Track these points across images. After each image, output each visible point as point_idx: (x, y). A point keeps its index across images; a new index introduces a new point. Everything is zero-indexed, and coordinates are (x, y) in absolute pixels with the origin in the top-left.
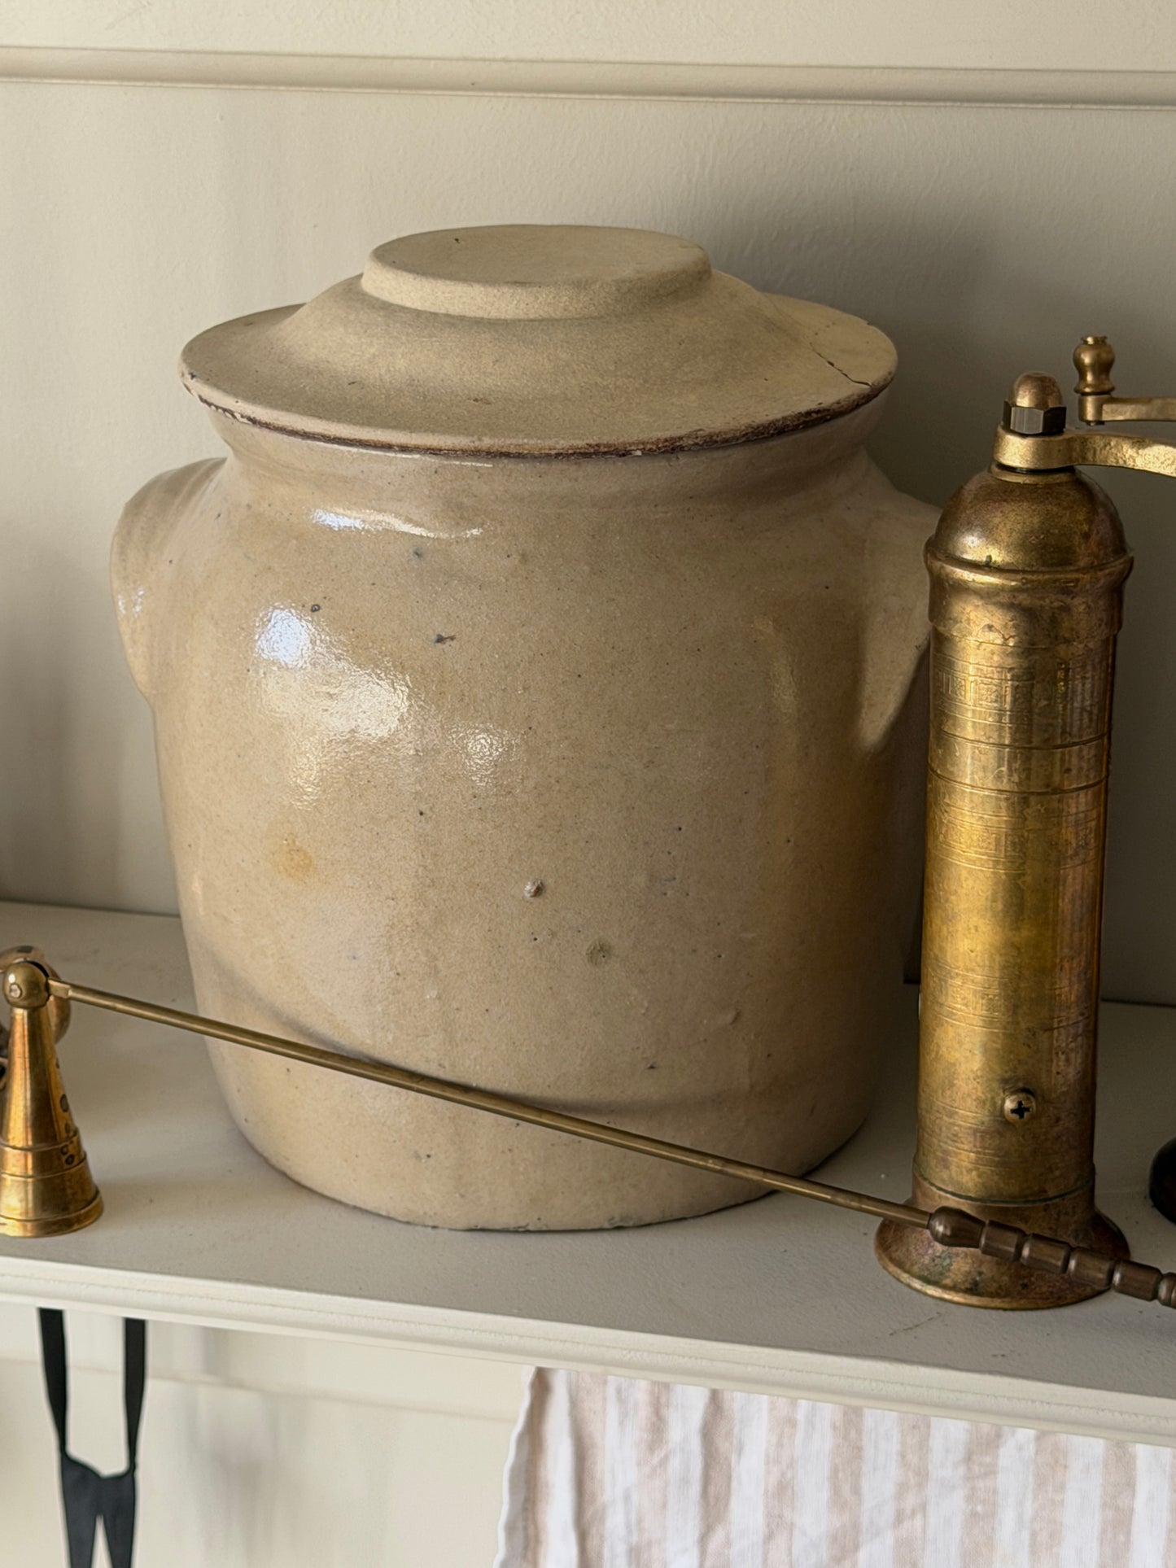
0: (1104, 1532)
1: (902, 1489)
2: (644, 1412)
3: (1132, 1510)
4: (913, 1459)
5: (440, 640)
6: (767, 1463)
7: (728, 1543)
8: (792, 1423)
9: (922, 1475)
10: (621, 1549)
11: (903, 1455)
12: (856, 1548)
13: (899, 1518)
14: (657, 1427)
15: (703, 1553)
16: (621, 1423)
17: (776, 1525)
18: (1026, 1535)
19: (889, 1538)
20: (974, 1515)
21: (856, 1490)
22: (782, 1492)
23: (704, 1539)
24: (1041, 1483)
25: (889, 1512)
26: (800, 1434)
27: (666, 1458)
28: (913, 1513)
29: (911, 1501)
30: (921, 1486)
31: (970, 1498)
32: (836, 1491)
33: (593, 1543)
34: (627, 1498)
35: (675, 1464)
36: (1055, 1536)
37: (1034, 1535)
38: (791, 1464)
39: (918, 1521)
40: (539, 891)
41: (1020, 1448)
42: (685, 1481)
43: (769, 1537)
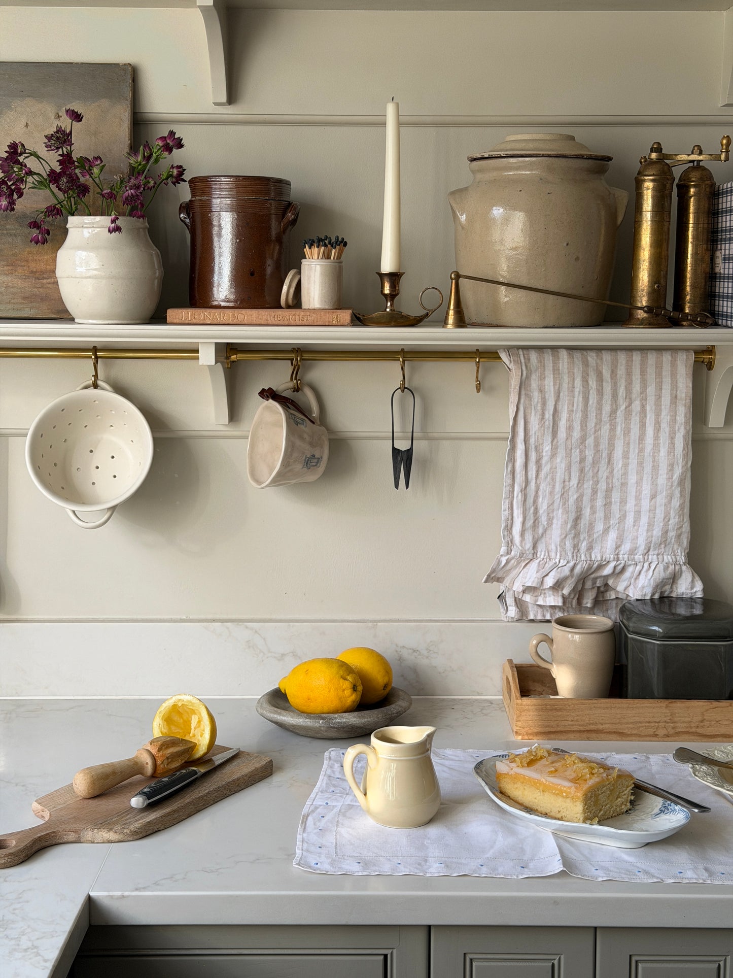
0: (640, 428)
1: (596, 424)
2: (540, 412)
3: (646, 422)
4: (598, 417)
5: (549, 193)
6: (567, 421)
7: (558, 442)
8: (572, 411)
9: (601, 420)
10: (533, 446)
11: (596, 416)
12: (586, 440)
13: (595, 433)
14: (543, 414)
15: (552, 445)
16: (535, 415)
17: (569, 436)
18: (623, 432)
19: (593, 436)
20: (611, 429)
21: (586, 426)
22: (570, 429)
23: (552, 441)
24: (626, 419)
25: (593, 430)
26: (574, 413)
27: (545, 422)
28: (598, 431)
29: (598, 427)
30: (600, 423)
31: (610, 425)
32: (582, 426)
33: (527, 445)
34: (535, 434)
35: (547, 423)
36: (629, 432)
37: (624, 431)
38: (572, 421)
39: (599, 431)
40: (567, 244)
41: (621, 412)
42: (549, 427)
43: (567, 439)
